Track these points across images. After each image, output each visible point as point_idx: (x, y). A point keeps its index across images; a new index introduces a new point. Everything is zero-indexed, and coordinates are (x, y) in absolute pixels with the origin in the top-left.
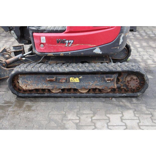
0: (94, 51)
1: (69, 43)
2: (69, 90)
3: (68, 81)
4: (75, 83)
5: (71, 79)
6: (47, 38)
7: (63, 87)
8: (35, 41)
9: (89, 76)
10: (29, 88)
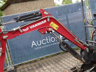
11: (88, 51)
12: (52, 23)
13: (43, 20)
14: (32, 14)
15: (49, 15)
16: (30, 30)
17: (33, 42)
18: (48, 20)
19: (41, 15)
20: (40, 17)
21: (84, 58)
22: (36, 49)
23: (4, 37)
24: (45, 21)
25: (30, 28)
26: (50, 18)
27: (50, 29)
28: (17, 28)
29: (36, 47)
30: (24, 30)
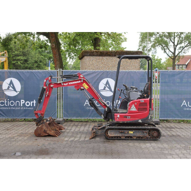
0: (139, 121)
1: (129, 118)
2: (128, 137)
3: (128, 133)
4: (131, 134)
5: (130, 132)
6: (120, 115)
7: (126, 136)
8: (115, 117)
9: (137, 131)
10: (112, 135)
11: (106, 110)
12: (84, 84)
13: (79, 80)
14: (72, 75)
15: (83, 78)
16: (68, 85)
17: (87, 100)
18: (82, 81)
19: (78, 77)
21: (103, 115)
22: (88, 108)
23: (52, 86)
25: (68, 84)
26: (84, 80)
27: (82, 88)
28: (60, 82)
30: (65, 84)
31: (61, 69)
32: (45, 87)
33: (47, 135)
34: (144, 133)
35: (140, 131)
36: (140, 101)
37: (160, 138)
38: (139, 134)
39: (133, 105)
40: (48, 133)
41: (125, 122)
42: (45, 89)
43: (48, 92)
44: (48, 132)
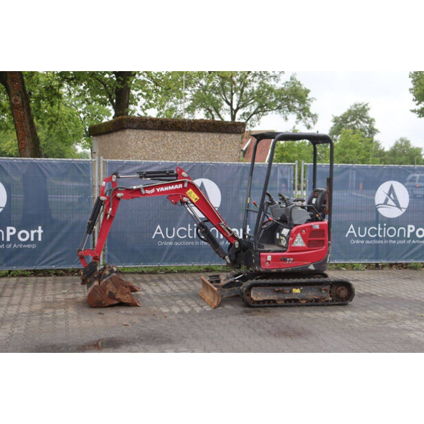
0: (309, 267)
1: (289, 261)
2: (290, 301)
3: (291, 291)
4: (297, 294)
5: (294, 290)
6: (272, 256)
7: (287, 298)
8: (262, 259)
9: (308, 287)
10: (259, 299)
11: (237, 246)
12: (190, 190)
13: (178, 183)
14: (165, 172)
15: (188, 178)
17: (159, 227)
18: (186, 185)
19: (177, 176)
20: (175, 178)
21: (230, 257)
22: (160, 243)
24: (180, 186)
25: (156, 191)
26: (189, 183)
27: (185, 199)
28: (138, 187)
29: (163, 240)
30: (148, 192)
31: (102, 158)
32: (103, 198)
33: (116, 302)
34: (321, 290)
35: (315, 288)
36: (311, 226)
37: (351, 300)
38: (312, 294)
39: (299, 235)
40: (118, 300)
41: (283, 270)
42: (102, 201)
43: (110, 209)
44: (118, 296)
